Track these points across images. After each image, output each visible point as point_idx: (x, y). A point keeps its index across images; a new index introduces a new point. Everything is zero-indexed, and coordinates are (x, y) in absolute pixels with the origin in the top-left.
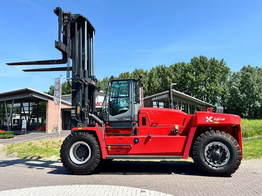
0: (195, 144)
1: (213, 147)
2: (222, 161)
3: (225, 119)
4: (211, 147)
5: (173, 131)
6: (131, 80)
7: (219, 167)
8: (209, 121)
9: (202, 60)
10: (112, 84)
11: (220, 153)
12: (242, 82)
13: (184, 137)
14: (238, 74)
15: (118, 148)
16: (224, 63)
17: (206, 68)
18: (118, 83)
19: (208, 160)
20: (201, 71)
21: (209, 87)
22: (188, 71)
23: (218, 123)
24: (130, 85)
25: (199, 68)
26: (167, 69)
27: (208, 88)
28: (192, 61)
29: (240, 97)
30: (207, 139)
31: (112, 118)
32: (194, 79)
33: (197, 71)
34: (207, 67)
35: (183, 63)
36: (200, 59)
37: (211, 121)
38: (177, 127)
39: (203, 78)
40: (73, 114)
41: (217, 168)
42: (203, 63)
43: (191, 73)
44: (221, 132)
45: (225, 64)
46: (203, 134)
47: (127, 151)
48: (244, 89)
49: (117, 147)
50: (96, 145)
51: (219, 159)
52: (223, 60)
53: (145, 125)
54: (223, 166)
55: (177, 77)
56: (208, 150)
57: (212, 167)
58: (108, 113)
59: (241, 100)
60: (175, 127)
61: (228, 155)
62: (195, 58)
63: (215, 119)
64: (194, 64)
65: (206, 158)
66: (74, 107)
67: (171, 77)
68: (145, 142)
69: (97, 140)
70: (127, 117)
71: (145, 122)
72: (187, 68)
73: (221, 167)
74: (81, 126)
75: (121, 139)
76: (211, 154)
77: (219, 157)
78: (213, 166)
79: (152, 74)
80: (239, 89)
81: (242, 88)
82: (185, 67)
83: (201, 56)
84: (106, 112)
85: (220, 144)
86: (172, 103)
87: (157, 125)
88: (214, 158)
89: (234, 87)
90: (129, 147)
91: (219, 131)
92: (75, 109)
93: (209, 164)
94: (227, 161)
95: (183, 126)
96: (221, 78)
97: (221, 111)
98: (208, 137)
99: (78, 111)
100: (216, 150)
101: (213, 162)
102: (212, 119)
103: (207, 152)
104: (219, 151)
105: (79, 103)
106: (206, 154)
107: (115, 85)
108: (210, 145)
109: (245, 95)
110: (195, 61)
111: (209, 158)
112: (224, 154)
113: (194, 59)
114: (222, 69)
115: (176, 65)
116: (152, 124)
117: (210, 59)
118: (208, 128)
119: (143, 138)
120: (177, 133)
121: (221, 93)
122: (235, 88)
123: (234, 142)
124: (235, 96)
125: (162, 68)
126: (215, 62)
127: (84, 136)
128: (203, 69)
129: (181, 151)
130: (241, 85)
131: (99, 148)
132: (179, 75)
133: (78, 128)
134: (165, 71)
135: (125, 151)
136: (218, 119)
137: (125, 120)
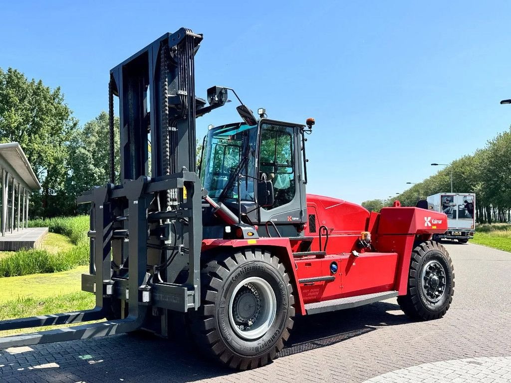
0: (413, 267)
7: (437, 302)
8: (427, 224)
9: (15, 80)
11: (438, 278)
12: (98, 143)
14: (91, 125)
15: (305, 287)
16: (60, 97)
17: (22, 100)
21: (27, 145)
27: (26, 146)
29: (94, 173)
31: (266, 215)
34: (25, 99)
36: (10, 77)
38: (369, 236)
39: (14, 122)
42: (17, 86)
44: (437, 243)
45: (62, 99)
46: (419, 248)
47: (319, 292)
48: (104, 157)
49: (303, 285)
52: (59, 89)
53: (315, 231)
58: (256, 201)
59: (95, 180)
63: (433, 221)
65: (423, 288)
68: (347, 269)
70: (294, 214)
71: (314, 225)
78: (431, 302)
80: (93, 155)
83: (13, 70)
84: (253, 201)
89: (83, 151)
90: (323, 283)
96: (52, 129)
98: (426, 252)
100: (433, 274)
103: (424, 278)
106: (423, 282)
109: (103, 171)
117: (31, 81)
119: (344, 260)
121: (53, 162)
122: (84, 154)
126: (44, 90)
127: (263, 262)
128: (16, 100)
129: (392, 282)
130: (97, 148)
131: (292, 291)
133: (247, 242)
135: (317, 292)
136: (436, 222)
137: (291, 220)
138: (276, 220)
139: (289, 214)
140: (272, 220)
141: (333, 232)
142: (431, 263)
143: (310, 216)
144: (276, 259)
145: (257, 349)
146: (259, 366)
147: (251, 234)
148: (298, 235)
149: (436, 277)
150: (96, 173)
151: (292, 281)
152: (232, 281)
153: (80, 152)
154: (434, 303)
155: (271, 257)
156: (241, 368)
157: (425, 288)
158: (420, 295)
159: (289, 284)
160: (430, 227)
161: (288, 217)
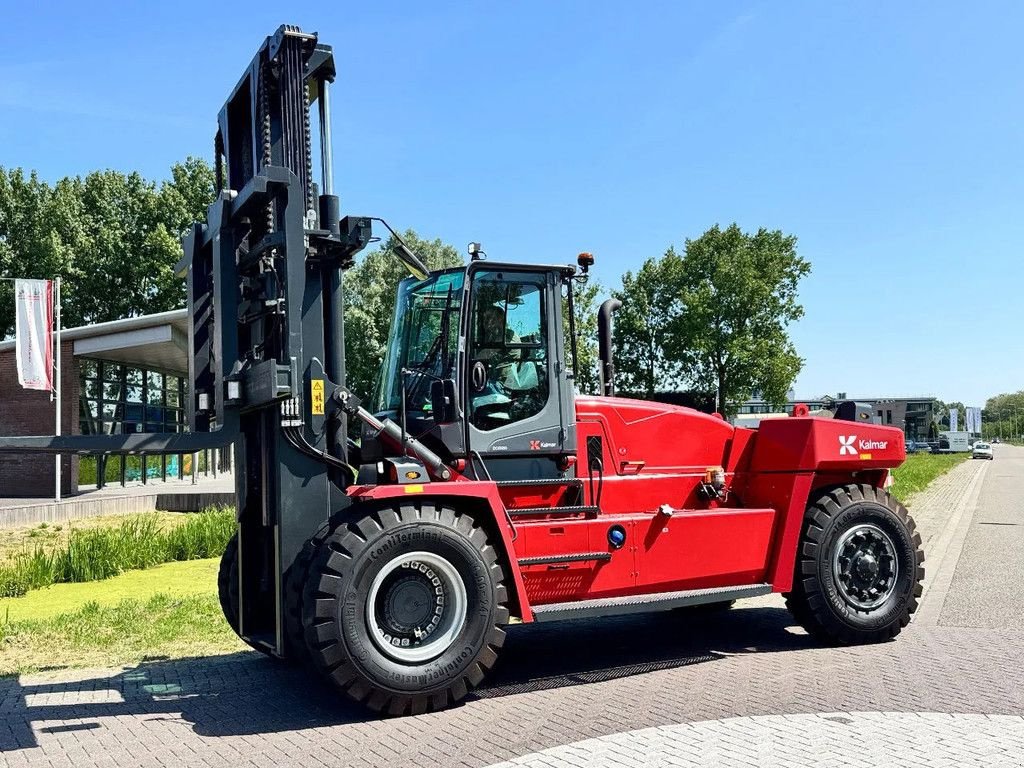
0: (808, 535)
1: (856, 540)
4: (851, 542)
5: (710, 489)
7: (874, 609)
8: (847, 450)
10: (472, 280)
11: (876, 559)
13: (771, 513)
15: (550, 572)
19: (844, 588)
22: (159, 219)
23: (866, 457)
24: (550, 296)
26: (44, 192)
28: (177, 173)
30: (842, 515)
35: (133, 177)
37: (853, 451)
38: (721, 476)
40: (292, 418)
41: (867, 613)
43: (175, 232)
46: (828, 498)
47: (583, 582)
49: (544, 568)
50: (492, 564)
55: (100, 243)
56: (844, 554)
57: (857, 612)
58: (462, 415)
60: (713, 477)
63: (861, 445)
64: (189, 191)
65: (838, 580)
67: (68, 239)
68: (649, 542)
70: (545, 438)
71: (600, 456)
72: (152, 204)
73: (877, 611)
74: (413, 476)
75: (560, 530)
78: (858, 609)
85: (878, 533)
87: (639, 468)
88: (861, 581)
90: (593, 565)
91: (870, 486)
93: (847, 603)
99: (315, 403)
100: (863, 551)
101: (859, 593)
102: (855, 445)
103: (843, 561)
104: (870, 554)
105: (320, 363)
106: (837, 569)
108: (846, 536)
110: (193, 178)
111: (846, 581)
112: (884, 561)
113: (190, 167)
115: (96, 184)
119: (640, 522)
120: (723, 497)
125: (16, 185)
127: (437, 525)
129: (762, 566)
130: (383, 307)
131: (502, 578)
132: (115, 235)
133: (403, 489)
134: (36, 203)
135: (577, 583)
136: (870, 446)
137: (538, 448)
138: (504, 448)
139: (535, 437)
140: (495, 448)
141: (644, 468)
142: (858, 530)
143: (589, 438)
144: (466, 520)
145: (423, 679)
146: (430, 710)
147: (415, 475)
148: (560, 476)
149: (870, 559)
151: (503, 559)
152: (372, 559)
154: (867, 611)
155: (456, 516)
156: (390, 712)
157: (841, 580)
158: (827, 593)
159: (496, 566)
160: (854, 455)
161: (532, 442)
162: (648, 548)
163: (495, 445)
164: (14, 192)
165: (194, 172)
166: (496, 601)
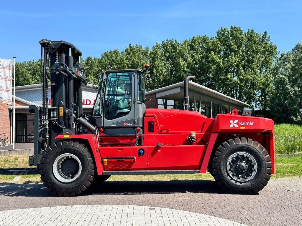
0: (215, 154)
1: (237, 157)
2: (248, 175)
3: (252, 123)
4: (235, 158)
5: (189, 138)
6: (134, 71)
7: (245, 182)
8: (233, 125)
9: (235, 33)
10: (107, 76)
11: (246, 165)
12: (293, 69)
13: (203, 147)
14: (287, 56)
15: (117, 162)
16: (267, 38)
17: (239, 46)
18: (117, 76)
19: (231, 174)
20: (232, 50)
21: (244, 76)
22: (212, 50)
23: (244, 128)
24: (133, 78)
25: (229, 46)
26: (179, 45)
27: (242, 78)
28: (218, 33)
29: (290, 92)
30: (230, 148)
31: (108, 123)
32: (221, 64)
33: (227, 50)
34: (242, 45)
35: (205, 37)
36: (232, 32)
37: (236, 126)
38: (194, 134)
39: (235, 62)
40: (54, 117)
41: (241, 183)
42: (235, 37)
43: (217, 53)
44: (247, 139)
45: (269, 40)
46: (226, 142)
47: (129, 166)
48: (297, 79)
49: (116, 160)
50: (89, 158)
51: (244, 172)
52: (266, 33)
53: (153, 132)
54: (249, 181)
55: (195, 60)
56: (232, 162)
57: (236, 183)
58: (102, 116)
59: (292, 97)
60: (191, 134)
61: (256, 167)
62: (224, 30)
63: (240, 123)
64: (222, 39)
65: (228, 171)
66: (55, 108)
67: (185, 60)
68: (153, 154)
69: (90, 151)
70: (129, 122)
71: (153, 128)
72: (210, 45)
73: (246, 183)
74: (68, 133)
75: (122, 149)
76: (234, 166)
77: (244, 170)
78: (237, 181)
79: (156, 53)
80: (289, 78)
81: (294, 78)
82: (207, 44)
83: (233, 27)
84: (100, 115)
85: (245, 154)
86: (187, 103)
87: (168, 132)
88: (238, 171)
89: (281, 76)
90: (132, 160)
91: (245, 138)
92: (56, 110)
93: (232, 179)
94: (254, 174)
95: (201, 133)
96: (263, 62)
97: (249, 113)
98: (231, 146)
99: (60, 113)
100: (240, 161)
101: (237, 176)
102: (237, 124)
103: (230, 164)
104: (244, 163)
105: (62, 102)
106: (228, 167)
107: (112, 78)
108: (234, 155)
109: (297, 89)
110: (224, 34)
111: (232, 172)
112: (251, 166)
113: (222, 31)
114: (264, 47)
115: (194, 41)
116: (162, 130)
117: (247, 31)
118: (232, 135)
119: (150, 148)
120: (194, 141)
121: (261, 86)
122: (282, 78)
123: (263, 151)
124: (282, 90)
125: (172, 44)
126: (254, 36)
127: (72, 146)
128: (235, 47)
129: (198, 164)
130: (291, 73)
131: (92, 162)
132: (199, 57)
133: (63, 136)
134: (177, 49)
135: (127, 166)
136: (245, 124)
137: (126, 125)
138: (115, 125)
139: (125, 122)
140: (112, 125)
141: (170, 131)
143: (149, 122)
144: (82, 145)
150: (291, 91)
152: (54, 154)
153: (279, 77)
155: (79, 144)
157: (230, 171)
158: (222, 175)
159: (91, 158)
160: (236, 127)
161: (124, 123)
162: (152, 156)
163: (112, 124)
164: (171, 47)
165: (223, 32)
166: (90, 168)
